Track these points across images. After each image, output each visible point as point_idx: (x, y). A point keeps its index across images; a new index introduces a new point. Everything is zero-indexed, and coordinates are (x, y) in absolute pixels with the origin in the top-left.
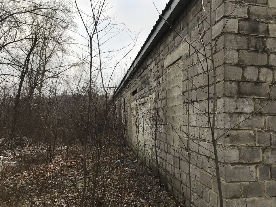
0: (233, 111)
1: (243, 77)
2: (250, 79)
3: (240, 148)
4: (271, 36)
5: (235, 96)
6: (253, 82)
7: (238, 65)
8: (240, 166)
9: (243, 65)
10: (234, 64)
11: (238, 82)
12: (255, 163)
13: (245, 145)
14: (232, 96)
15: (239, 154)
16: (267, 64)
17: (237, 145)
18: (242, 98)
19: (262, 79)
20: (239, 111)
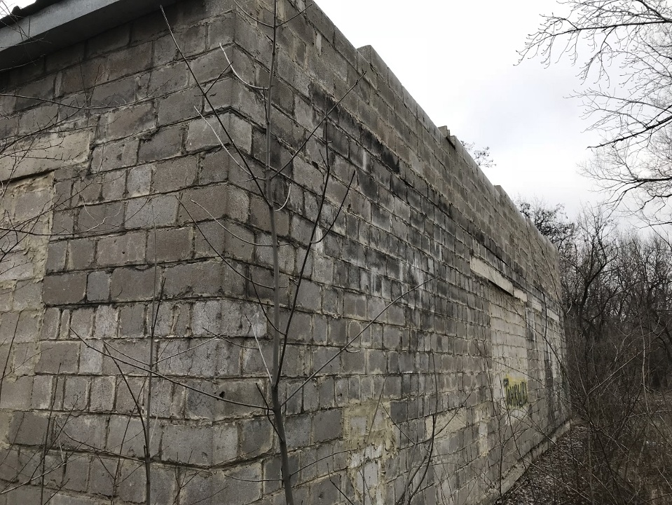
0: (234, 333)
1: (255, 256)
2: (265, 263)
3: (240, 422)
4: (295, 180)
5: (240, 297)
6: (267, 269)
7: (248, 226)
8: (238, 468)
9: (256, 228)
10: (242, 223)
11: (246, 265)
12: (261, 457)
13: (249, 414)
14: (235, 296)
15: (239, 440)
16: (288, 236)
17: (235, 417)
18: (251, 302)
19: (281, 265)
20: (244, 333)
